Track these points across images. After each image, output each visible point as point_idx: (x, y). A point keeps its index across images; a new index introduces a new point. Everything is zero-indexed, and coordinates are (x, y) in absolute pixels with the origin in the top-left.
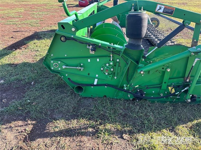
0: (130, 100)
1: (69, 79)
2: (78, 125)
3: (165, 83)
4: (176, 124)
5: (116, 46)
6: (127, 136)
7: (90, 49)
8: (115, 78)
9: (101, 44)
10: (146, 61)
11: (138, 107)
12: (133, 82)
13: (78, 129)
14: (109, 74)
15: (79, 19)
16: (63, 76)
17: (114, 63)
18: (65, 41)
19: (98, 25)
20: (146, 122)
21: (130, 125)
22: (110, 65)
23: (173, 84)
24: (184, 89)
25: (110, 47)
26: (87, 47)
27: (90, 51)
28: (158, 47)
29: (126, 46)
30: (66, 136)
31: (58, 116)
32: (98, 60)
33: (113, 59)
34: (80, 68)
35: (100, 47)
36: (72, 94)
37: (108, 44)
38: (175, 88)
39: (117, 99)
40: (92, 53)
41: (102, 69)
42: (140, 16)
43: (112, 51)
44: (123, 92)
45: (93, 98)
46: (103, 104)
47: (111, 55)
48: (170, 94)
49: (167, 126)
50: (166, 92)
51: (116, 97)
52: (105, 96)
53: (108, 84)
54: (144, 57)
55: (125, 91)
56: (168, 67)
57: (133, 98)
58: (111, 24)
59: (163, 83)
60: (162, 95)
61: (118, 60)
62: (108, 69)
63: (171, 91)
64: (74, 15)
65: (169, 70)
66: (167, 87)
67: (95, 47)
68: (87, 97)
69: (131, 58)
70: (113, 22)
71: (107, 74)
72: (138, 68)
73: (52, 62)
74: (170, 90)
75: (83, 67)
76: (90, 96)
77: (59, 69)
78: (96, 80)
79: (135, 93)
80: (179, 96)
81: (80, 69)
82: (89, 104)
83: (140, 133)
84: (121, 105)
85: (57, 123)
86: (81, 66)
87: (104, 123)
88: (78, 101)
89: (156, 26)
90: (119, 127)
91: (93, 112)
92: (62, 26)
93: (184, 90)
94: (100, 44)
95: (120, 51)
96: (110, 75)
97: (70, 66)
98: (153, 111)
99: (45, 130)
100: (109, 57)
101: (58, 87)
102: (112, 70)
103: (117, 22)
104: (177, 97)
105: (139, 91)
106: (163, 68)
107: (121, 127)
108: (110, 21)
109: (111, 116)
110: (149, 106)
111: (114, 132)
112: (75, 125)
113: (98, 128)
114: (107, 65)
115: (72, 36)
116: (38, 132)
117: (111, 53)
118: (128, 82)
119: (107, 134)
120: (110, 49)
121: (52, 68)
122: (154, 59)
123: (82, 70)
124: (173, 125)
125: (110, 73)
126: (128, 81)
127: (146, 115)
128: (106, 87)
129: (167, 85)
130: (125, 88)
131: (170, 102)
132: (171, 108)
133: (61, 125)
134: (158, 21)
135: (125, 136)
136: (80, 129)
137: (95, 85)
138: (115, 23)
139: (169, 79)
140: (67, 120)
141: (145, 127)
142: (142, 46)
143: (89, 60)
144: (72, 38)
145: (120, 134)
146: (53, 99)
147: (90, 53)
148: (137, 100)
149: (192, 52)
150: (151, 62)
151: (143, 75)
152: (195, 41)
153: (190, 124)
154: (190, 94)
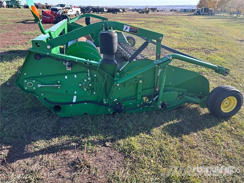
0: (110, 114)
1: (45, 99)
2: (60, 142)
3: (139, 94)
4: (151, 128)
5: (91, 61)
6: (110, 143)
7: (66, 65)
8: (94, 93)
9: (78, 60)
10: (120, 74)
11: (118, 119)
12: (111, 96)
13: (60, 146)
14: (87, 90)
15: (53, 37)
16: (38, 96)
17: (91, 78)
18: (40, 59)
19: (70, 44)
20: (126, 130)
21: (112, 134)
22: (88, 80)
23: (146, 94)
25: (87, 63)
26: (64, 64)
27: (67, 67)
28: (130, 62)
29: (101, 61)
30: (49, 153)
31: (36, 138)
32: (75, 76)
33: (91, 74)
34: (57, 85)
35: (76, 63)
36: (49, 116)
37: (84, 60)
38: (149, 98)
39: (98, 115)
40: (68, 69)
41: (80, 85)
42: (110, 35)
43: (89, 66)
44: (103, 107)
45: (73, 118)
46: (84, 121)
47: (88, 71)
48: (145, 104)
49: (144, 130)
50: (142, 103)
51: (96, 114)
52: (86, 114)
53: (88, 101)
54: (119, 71)
55: (105, 106)
56: (140, 79)
57: (113, 111)
58: (84, 42)
59: (138, 94)
60: (138, 106)
61: (95, 76)
62: (87, 84)
63: (146, 101)
64: (48, 33)
65: (141, 82)
66: (142, 98)
67: (72, 63)
68: (66, 118)
69: (107, 73)
70: (87, 40)
71: (85, 90)
72: (115, 81)
73: (25, 81)
74: (145, 101)
75: (60, 85)
76: (69, 115)
77: (34, 88)
78: (75, 97)
79: (115, 106)
80: (153, 105)
81: (57, 87)
82: (69, 123)
83: (121, 139)
84: (102, 119)
85: (36, 143)
86: (58, 84)
87: (86, 136)
88: (57, 122)
89: (133, 44)
90: (102, 138)
91: (74, 129)
92: (37, 44)
93: (155, 98)
94: (76, 60)
95: (96, 67)
96: (89, 91)
97: (46, 85)
98: (132, 120)
99: (23, 152)
100: (86, 73)
101: (31, 111)
102: (90, 85)
103: (91, 40)
104: (151, 106)
105: (117, 104)
106: (136, 81)
107: (103, 137)
108: (83, 39)
109: (93, 130)
110: (128, 117)
111: (97, 142)
112: (57, 142)
113: (82, 141)
114: (85, 80)
115: (48, 54)
116: (16, 155)
117: (88, 69)
118: (107, 97)
119: (91, 144)
120: (87, 65)
121: (26, 88)
122: (127, 72)
123: (59, 88)
124: (149, 129)
125: (89, 88)
126: (107, 95)
127: (126, 124)
128: (86, 103)
129: (142, 96)
130: (105, 103)
131: (146, 112)
132: (147, 116)
133: (41, 144)
134: (134, 40)
135: (108, 144)
136: (63, 145)
137: (74, 103)
138: (89, 42)
139: (142, 90)
140: (46, 140)
141: (125, 134)
142: (115, 61)
143: (66, 77)
144: (48, 55)
145: (103, 143)
146: (28, 122)
147: (67, 69)
148: (117, 114)
149: (156, 64)
150: (125, 75)
151: (120, 89)
152: (158, 55)
153: (162, 126)
154: (160, 101)
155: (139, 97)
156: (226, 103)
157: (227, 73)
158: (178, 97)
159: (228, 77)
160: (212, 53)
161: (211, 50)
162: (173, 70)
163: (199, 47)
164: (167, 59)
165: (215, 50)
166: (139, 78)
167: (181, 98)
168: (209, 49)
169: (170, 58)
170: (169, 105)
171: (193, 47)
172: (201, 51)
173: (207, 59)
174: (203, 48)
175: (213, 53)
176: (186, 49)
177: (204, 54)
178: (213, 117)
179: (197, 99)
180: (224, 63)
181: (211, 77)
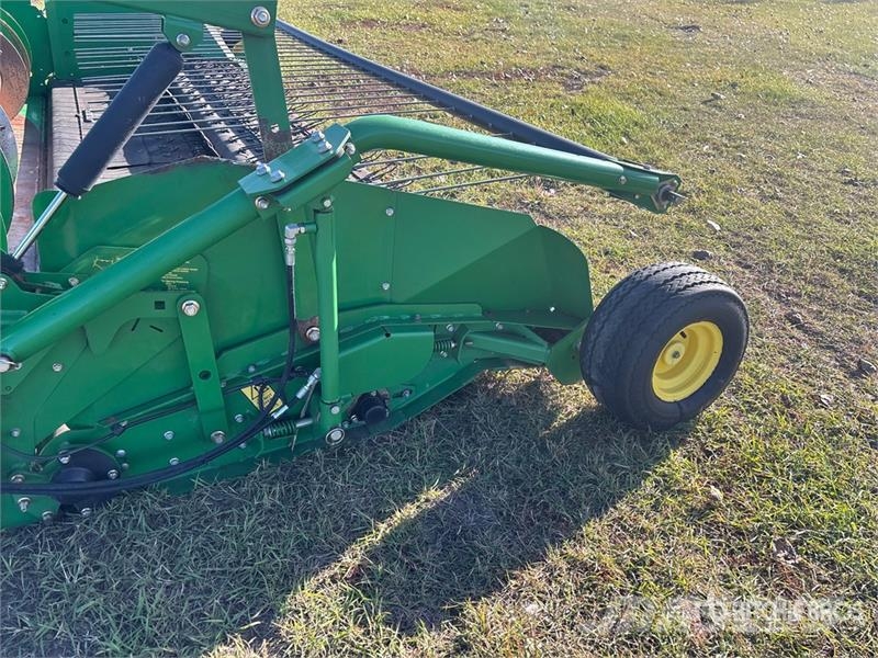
3: (205, 375)
4: (288, 583)
11: (83, 557)
20: (116, 643)
23: (252, 369)
24: (307, 383)
28: (70, 193)
48: (262, 417)
49: (237, 615)
50: (239, 418)
56: (186, 294)
57: (57, 503)
59: (196, 378)
63: (261, 402)
65: (191, 309)
74: (255, 403)
80: (307, 416)
93: (306, 388)
104: (298, 425)
105: (66, 461)
106: (160, 305)
110: (156, 522)
124: (272, 593)
127: (127, 591)
129: (229, 383)
139: (218, 355)
148: (86, 511)
149: (255, 196)
150: (73, 281)
151: (58, 368)
152: (276, 130)
153: (350, 559)
154: (333, 405)
155: (209, 395)
156: (676, 355)
157: (667, 196)
158: (437, 350)
159: (673, 214)
160: (590, 87)
161: (586, 74)
162: (390, 212)
163: (541, 63)
164: (323, 158)
165: (599, 70)
166: (179, 286)
167: (453, 354)
168: (578, 70)
169: (340, 150)
170: (400, 395)
171: (515, 65)
172: (550, 81)
173: (573, 113)
174: (554, 67)
175: (593, 83)
176: (488, 74)
177: (561, 90)
178: (614, 430)
179: (536, 343)
180: (636, 124)
181: (592, 195)
